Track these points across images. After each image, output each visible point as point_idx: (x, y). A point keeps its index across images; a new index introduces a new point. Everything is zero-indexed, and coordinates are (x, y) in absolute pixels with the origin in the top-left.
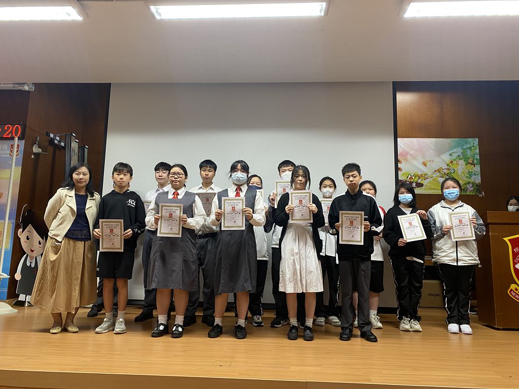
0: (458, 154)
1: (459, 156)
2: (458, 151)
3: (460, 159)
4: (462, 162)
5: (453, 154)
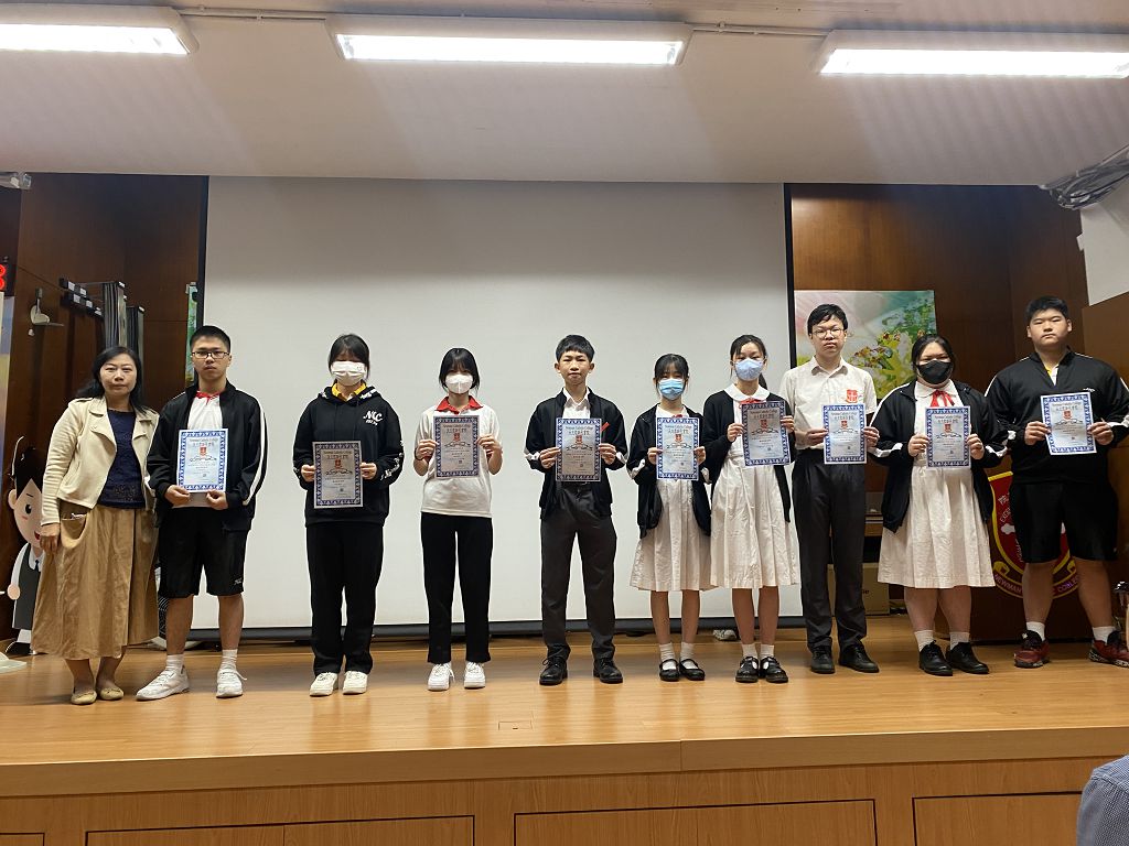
0: (898, 321)
1: (900, 324)
2: (899, 315)
3: (903, 331)
4: (905, 336)
5: (888, 321)
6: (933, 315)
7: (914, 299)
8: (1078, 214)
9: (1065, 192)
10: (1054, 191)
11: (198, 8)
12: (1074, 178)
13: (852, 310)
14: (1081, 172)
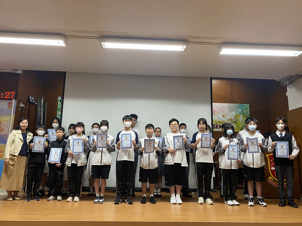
0: (239, 112)
1: (240, 112)
2: (240, 110)
3: (241, 114)
4: (241, 116)
5: (237, 112)
6: (249, 110)
7: (244, 106)
8: (286, 87)
10: (280, 81)
11: (69, 35)
12: (285, 78)
13: (228, 108)
14: (287, 77)
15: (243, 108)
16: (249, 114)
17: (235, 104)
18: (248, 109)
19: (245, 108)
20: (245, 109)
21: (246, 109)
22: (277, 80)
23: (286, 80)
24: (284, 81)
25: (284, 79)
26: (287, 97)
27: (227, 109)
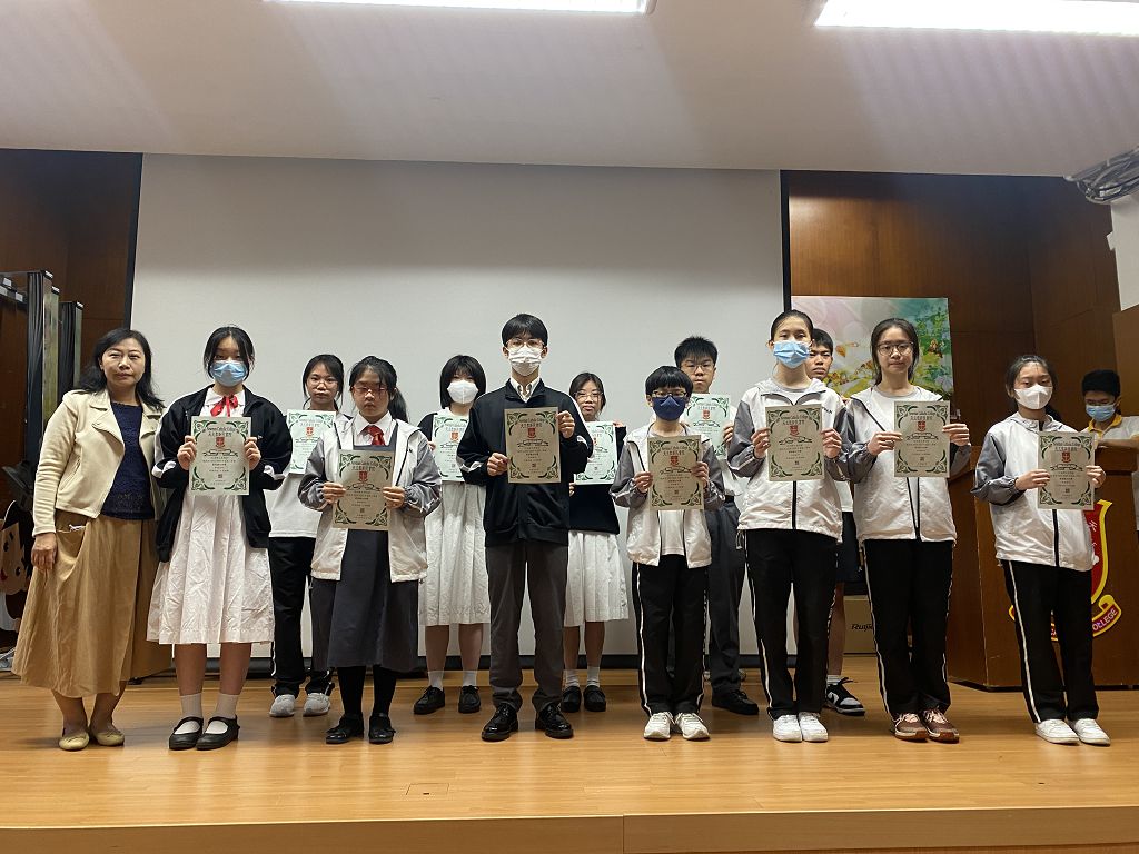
6: (947, 324)
7: (926, 307)
8: (1107, 209)
9: (1094, 184)
10: (1081, 182)
12: (1104, 168)
13: (859, 318)
14: (1112, 160)
15: (921, 316)
16: (949, 338)
17: (889, 301)
18: (943, 320)
19: (929, 314)
20: (932, 319)
21: (937, 318)
22: (1069, 178)
23: (1107, 178)
24: (1098, 180)
25: (1099, 173)
26: (1113, 252)
27: (857, 321)
